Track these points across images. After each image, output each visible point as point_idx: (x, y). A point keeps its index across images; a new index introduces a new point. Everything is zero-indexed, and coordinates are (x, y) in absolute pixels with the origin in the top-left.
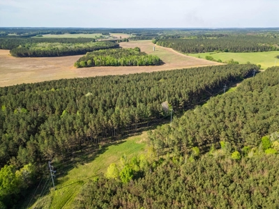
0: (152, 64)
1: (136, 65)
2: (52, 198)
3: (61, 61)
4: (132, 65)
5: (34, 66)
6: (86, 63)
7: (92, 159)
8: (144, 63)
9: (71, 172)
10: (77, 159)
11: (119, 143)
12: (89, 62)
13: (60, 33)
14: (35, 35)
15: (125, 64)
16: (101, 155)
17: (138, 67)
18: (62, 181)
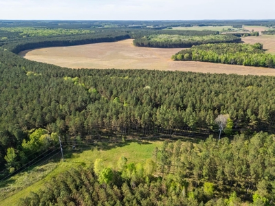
0: (264, 66)
1: (242, 64)
2: (57, 167)
3: (166, 53)
4: (235, 63)
5: (142, 55)
6: (183, 56)
7: (109, 148)
8: (252, 63)
9: (86, 152)
10: (99, 143)
11: (143, 143)
12: (186, 55)
13: (189, 26)
14: (166, 27)
15: (226, 62)
16: (118, 148)
17: (243, 66)
18: (74, 157)
